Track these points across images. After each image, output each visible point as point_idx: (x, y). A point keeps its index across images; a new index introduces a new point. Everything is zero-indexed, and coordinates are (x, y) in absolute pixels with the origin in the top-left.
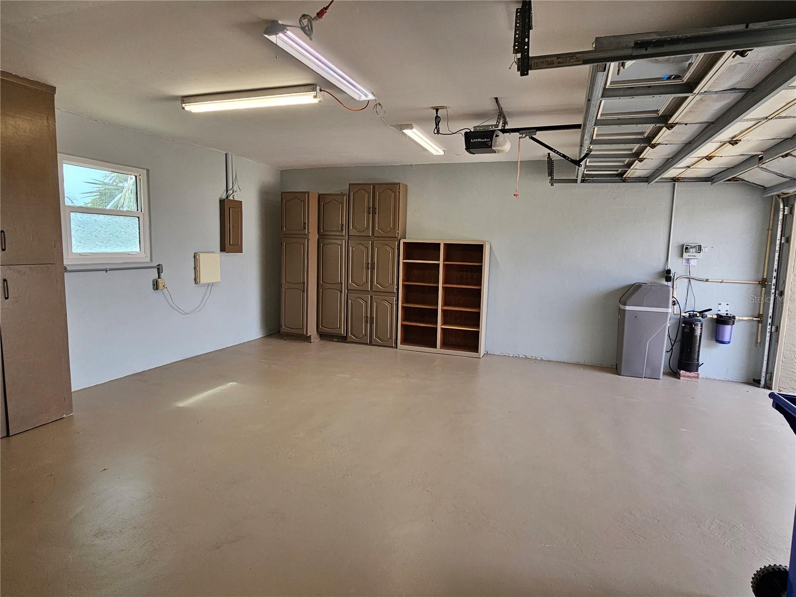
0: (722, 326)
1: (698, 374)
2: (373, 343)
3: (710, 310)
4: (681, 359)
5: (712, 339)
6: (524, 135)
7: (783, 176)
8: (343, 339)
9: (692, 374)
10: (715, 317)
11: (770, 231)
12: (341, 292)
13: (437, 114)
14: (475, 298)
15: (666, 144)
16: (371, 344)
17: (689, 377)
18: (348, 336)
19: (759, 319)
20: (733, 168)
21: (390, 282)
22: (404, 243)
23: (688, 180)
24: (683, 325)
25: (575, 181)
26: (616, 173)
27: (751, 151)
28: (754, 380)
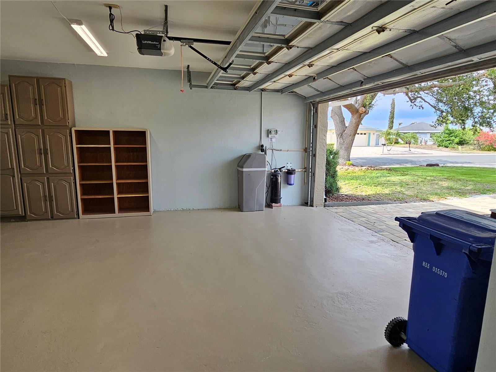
0: (289, 175)
1: (281, 204)
2: (54, 218)
3: (284, 167)
4: (272, 197)
5: (285, 184)
6: (184, 44)
7: (318, 91)
8: (23, 218)
9: (278, 205)
10: (286, 170)
11: (307, 122)
12: (14, 176)
13: (110, 11)
14: (143, 171)
15: (276, 63)
16: (53, 218)
17: (277, 206)
18: (27, 216)
19: (305, 170)
20: (296, 84)
21: (66, 163)
22: (76, 131)
23: (270, 91)
24: (272, 177)
25: (206, 87)
26: (231, 83)
27: (310, 73)
28: (305, 203)
